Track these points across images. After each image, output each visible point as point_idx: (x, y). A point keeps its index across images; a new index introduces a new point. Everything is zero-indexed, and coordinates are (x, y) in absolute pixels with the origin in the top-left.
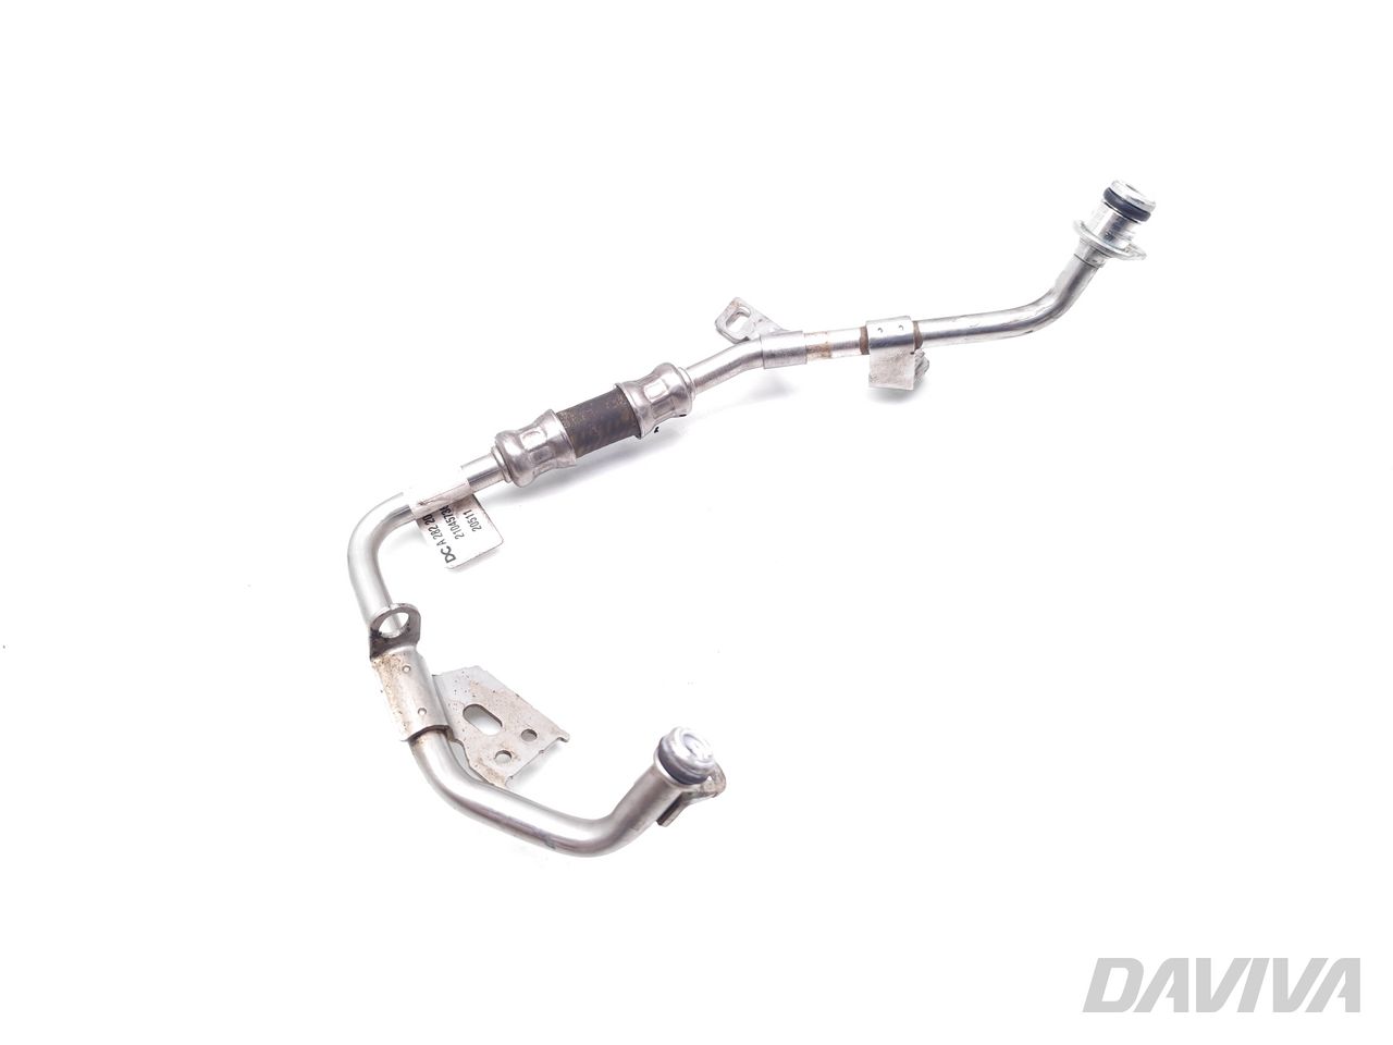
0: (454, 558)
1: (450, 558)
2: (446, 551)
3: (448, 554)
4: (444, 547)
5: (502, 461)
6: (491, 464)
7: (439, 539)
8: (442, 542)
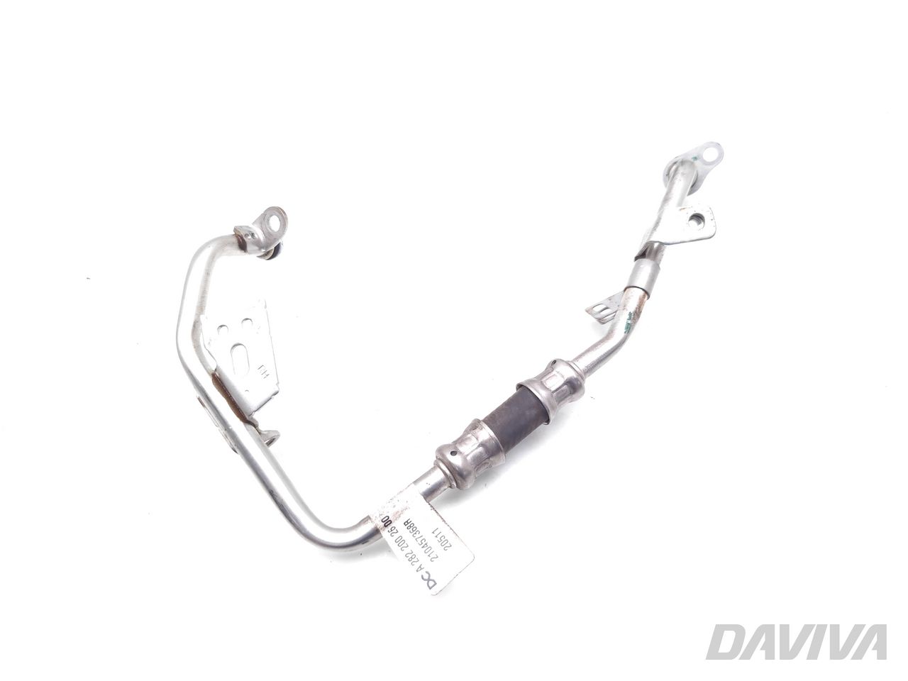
0: (435, 584)
1: (431, 583)
2: (426, 577)
3: (429, 580)
4: (423, 572)
5: (448, 472)
6: (438, 476)
7: (417, 565)
8: (420, 568)
